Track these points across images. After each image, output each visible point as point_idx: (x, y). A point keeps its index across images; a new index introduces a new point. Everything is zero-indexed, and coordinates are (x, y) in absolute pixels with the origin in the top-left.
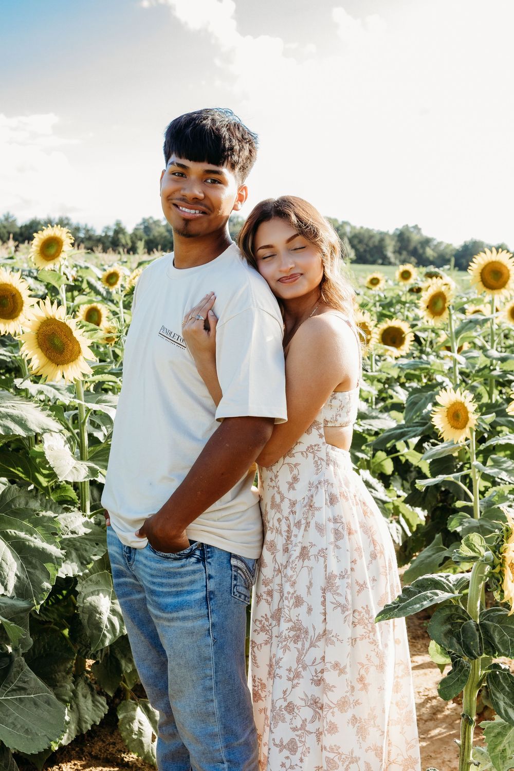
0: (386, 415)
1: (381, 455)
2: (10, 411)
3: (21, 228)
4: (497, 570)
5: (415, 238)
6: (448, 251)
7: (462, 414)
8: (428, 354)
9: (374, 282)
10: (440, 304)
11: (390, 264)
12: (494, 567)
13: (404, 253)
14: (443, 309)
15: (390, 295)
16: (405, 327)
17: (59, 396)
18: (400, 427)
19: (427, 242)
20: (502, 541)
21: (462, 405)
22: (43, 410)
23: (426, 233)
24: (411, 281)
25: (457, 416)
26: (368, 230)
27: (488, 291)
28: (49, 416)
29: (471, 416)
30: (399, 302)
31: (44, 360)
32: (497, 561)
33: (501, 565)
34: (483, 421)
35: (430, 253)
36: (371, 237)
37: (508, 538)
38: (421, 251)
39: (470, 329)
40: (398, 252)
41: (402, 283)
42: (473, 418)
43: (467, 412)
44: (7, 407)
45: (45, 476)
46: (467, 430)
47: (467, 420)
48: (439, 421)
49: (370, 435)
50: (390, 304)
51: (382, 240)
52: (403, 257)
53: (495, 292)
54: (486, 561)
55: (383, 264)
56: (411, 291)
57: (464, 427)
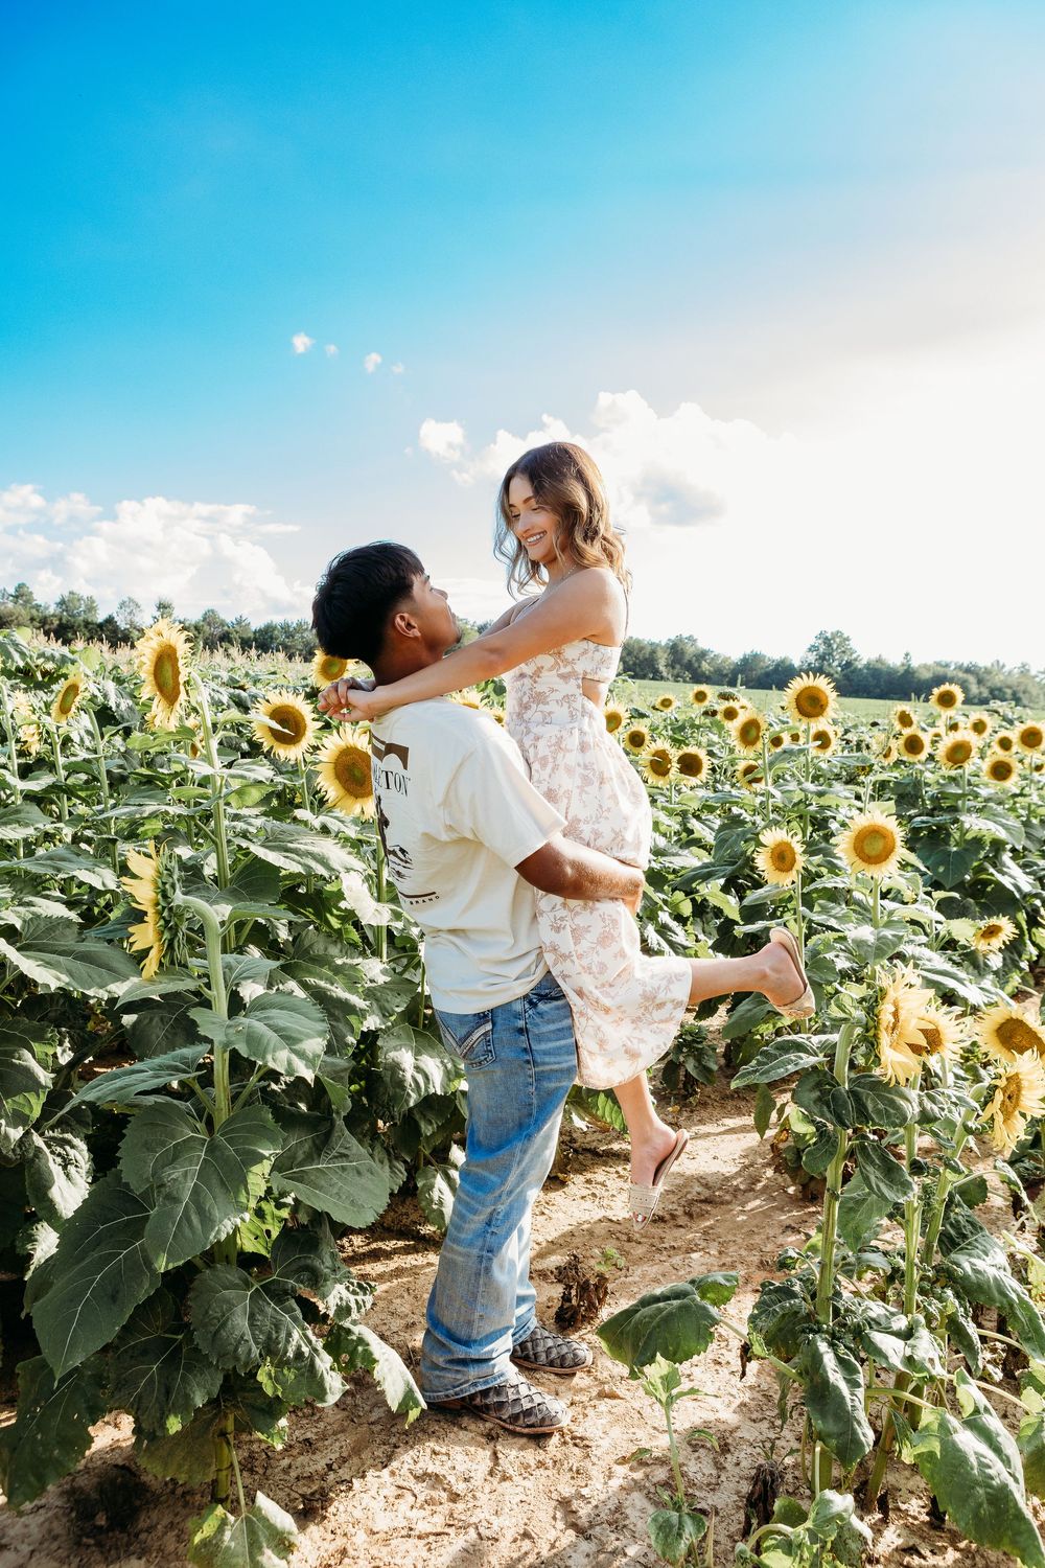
0: (686, 852)
1: (679, 895)
2: (310, 848)
3: (255, 633)
4: (871, 1033)
5: (690, 650)
6: (726, 665)
7: (788, 855)
8: (723, 784)
9: (666, 703)
10: (753, 733)
11: (662, 678)
12: (867, 1031)
13: (678, 666)
14: (757, 738)
15: (681, 718)
16: (702, 754)
17: (343, 828)
18: (705, 866)
19: (703, 655)
20: (876, 1001)
21: (788, 845)
22: (343, 847)
23: (702, 645)
24: (706, 703)
25: (782, 858)
26: (638, 641)
27: (805, 720)
28: (350, 853)
29: (798, 857)
30: (693, 726)
31: (342, 792)
32: (871, 1023)
33: (876, 1028)
34: (811, 863)
35: (705, 666)
36: (641, 649)
37: (882, 999)
38: (696, 665)
39: (784, 760)
40: (671, 665)
41: (696, 706)
42: (801, 861)
43: (794, 854)
44: (306, 844)
45: (337, 917)
46: (794, 872)
47: (794, 861)
48: (762, 862)
49: (668, 873)
50: (682, 728)
51: (653, 652)
52: (676, 672)
53: (812, 719)
54: (859, 1023)
55: (653, 679)
56: (706, 713)
57: (790, 869)
